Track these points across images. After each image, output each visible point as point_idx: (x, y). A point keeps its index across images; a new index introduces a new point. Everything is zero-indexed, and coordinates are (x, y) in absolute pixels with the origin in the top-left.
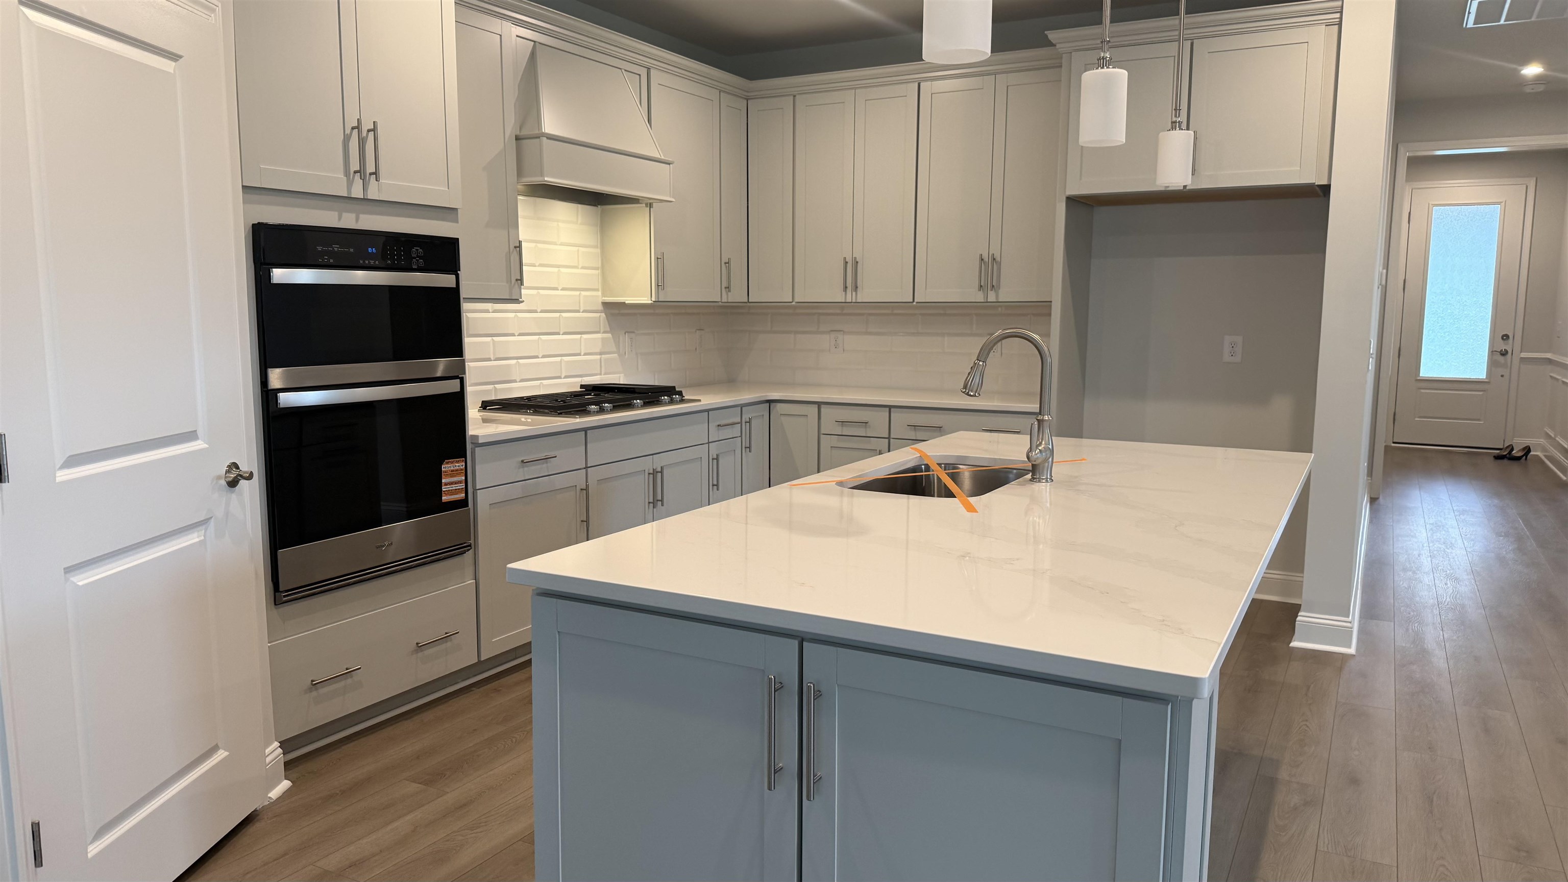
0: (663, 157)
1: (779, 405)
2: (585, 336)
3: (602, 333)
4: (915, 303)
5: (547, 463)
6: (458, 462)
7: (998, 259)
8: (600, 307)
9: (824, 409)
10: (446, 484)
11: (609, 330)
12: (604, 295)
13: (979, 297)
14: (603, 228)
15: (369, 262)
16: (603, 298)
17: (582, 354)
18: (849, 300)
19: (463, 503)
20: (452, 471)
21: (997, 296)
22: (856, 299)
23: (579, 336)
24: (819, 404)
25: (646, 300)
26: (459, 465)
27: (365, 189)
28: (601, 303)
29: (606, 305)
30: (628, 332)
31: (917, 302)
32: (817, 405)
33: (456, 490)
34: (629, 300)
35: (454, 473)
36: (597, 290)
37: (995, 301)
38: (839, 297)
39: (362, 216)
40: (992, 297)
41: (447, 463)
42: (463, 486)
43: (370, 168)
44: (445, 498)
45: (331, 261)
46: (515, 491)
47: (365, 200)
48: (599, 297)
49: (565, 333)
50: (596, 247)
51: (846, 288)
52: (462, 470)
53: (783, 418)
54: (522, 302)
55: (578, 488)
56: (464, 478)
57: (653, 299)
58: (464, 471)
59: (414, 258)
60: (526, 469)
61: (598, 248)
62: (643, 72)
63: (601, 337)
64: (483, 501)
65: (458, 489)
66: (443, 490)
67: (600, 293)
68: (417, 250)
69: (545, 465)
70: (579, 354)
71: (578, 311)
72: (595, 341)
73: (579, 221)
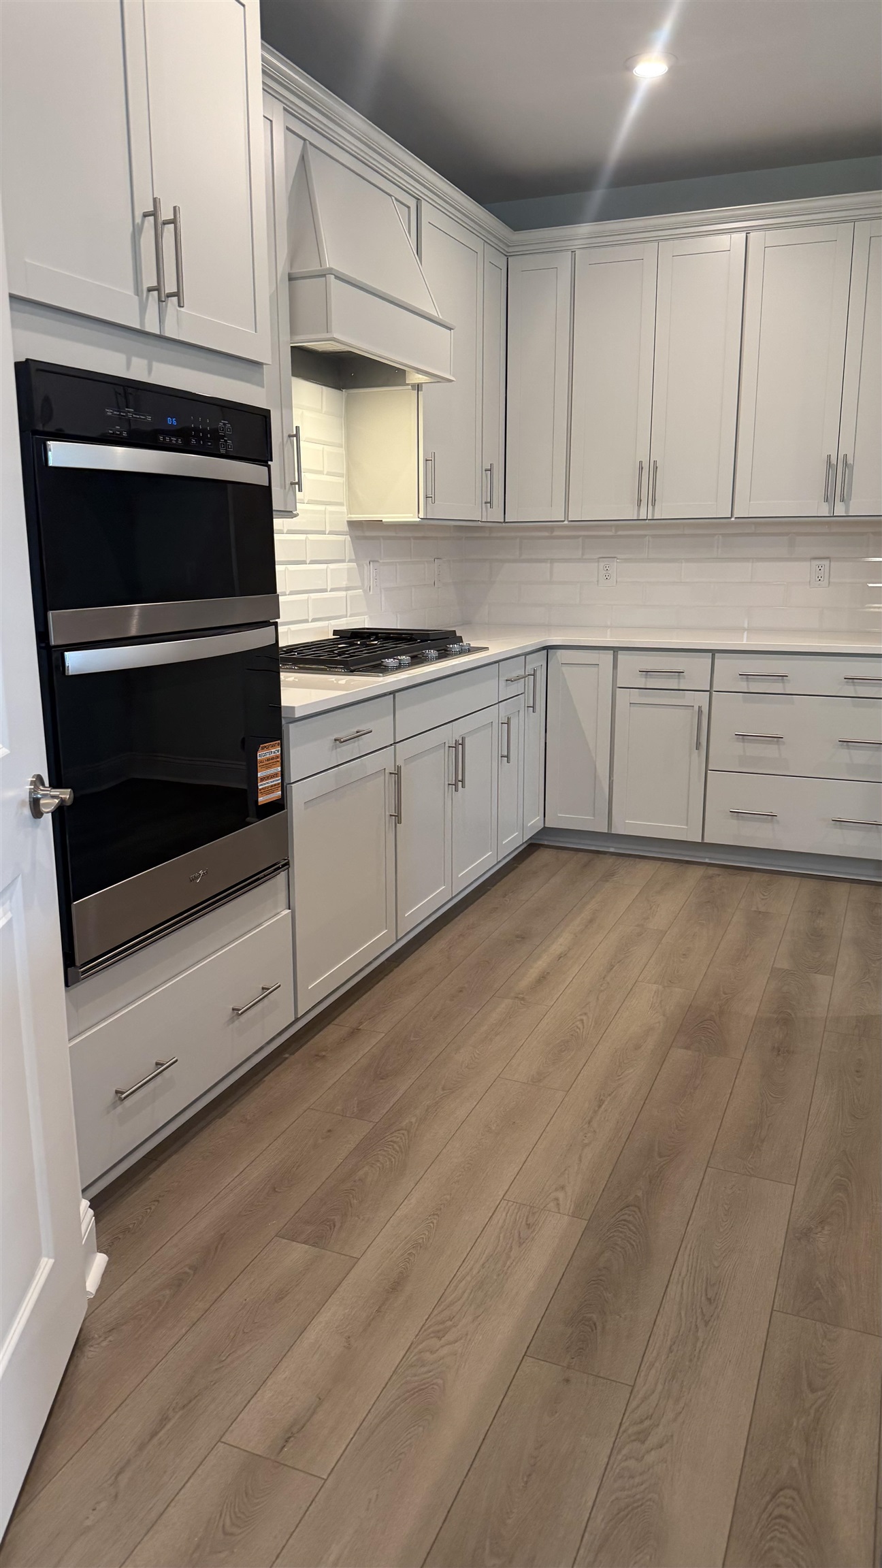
0: (438, 316)
2: (332, 566)
3: (348, 562)
4: (733, 519)
5: (358, 740)
6: (273, 746)
7: (850, 461)
8: (346, 528)
9: (622, 656)
10: (263, 779)
11: (354, 558)
12: (350, 512)
13: (824, 510)
14: (349, 420)
15: (171, 440)
16: (349, 516)
17: (329, 590)
18: (643, 516)
19: (279, 806)
20: (268, 760)
21: (847, 509)
22: (653, 515)
23: (324, 566)
24: (615, 650)
25: (412, 517)
26: (275, 751)
27: (162, 321)
28: (346, 522)
29: (352, 524)
30: (373, 561)
31: (736, 518)
32: (612, 652)
33: (272, 786)
34: (387, 518)
35: (269, 763)
36: (341, 504)
37: (845, 514)
38: (629, 513)
39: (155, 365)
40: (840, 510)
41: (263, 749)
42: (278, 780)
43: (170, 287)
44: (262, 799)
46: (325, 782)
47: (161, 338)
48: (341, 515)
49: (313, 562)
50: (340, 446)
51: (640, 501)
52: (278, 757)
54: (296, 515)
55: (387, 771)
56: (279, 769)
57: (422, 515)
58: (279, 759)
59: (223, 437)
60: (338, 750)
61: (342, 447)
62: (412, 203)
63: (346, 567)
64: (299, 796)
65: (275, 785)
66: (260, 787)
67: (344, 509)
68: (224, 424)
69: (356, 744)
70: (325, 591)
71: (323, 533)
72: (342, 572)
73: (324, 410)
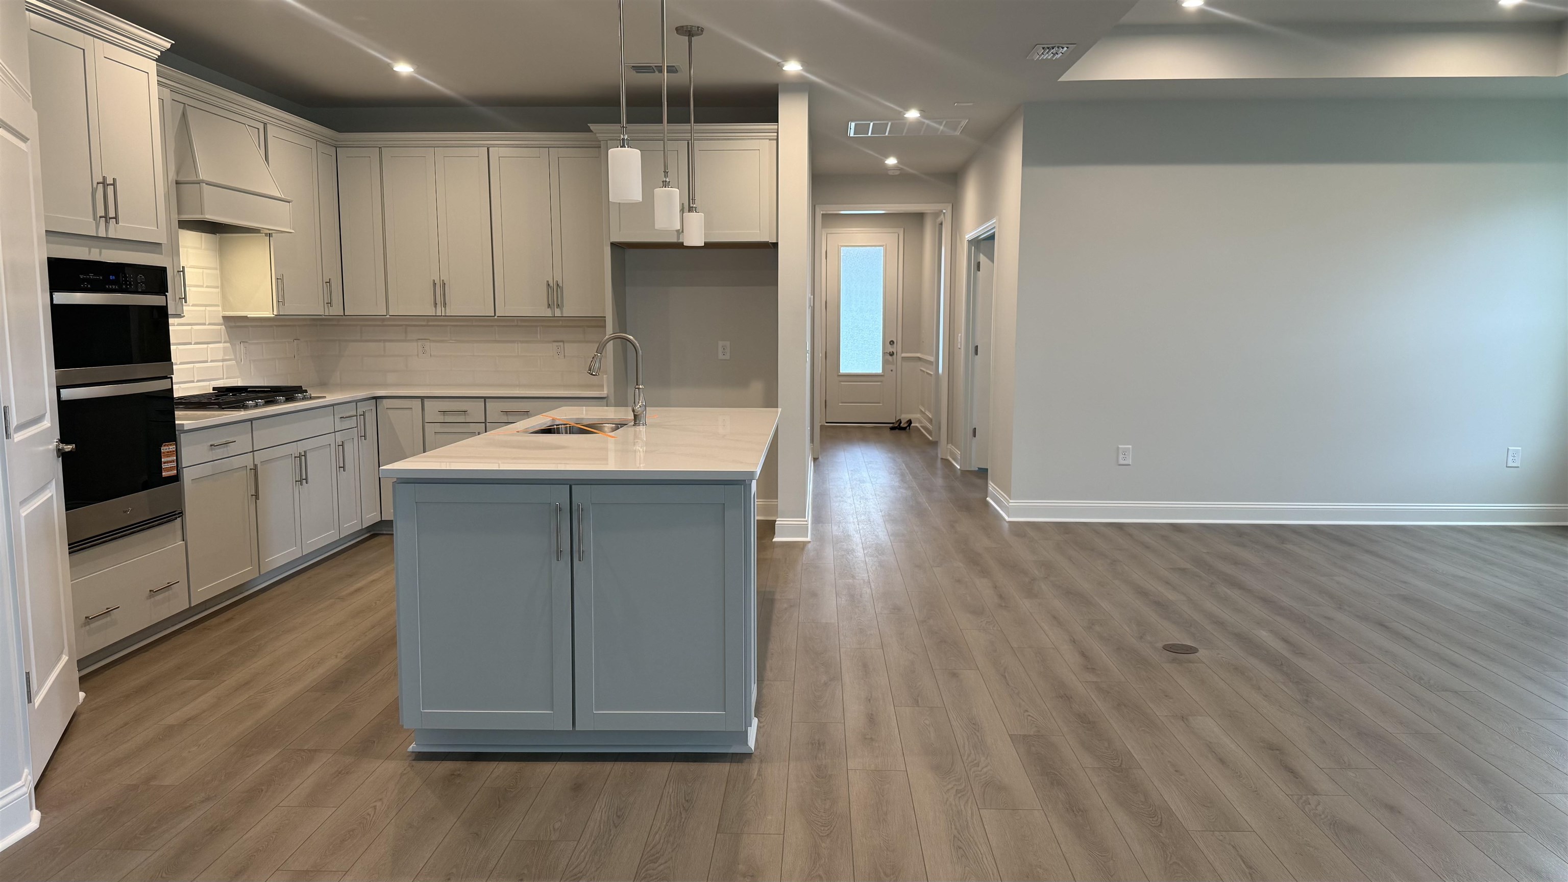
0: (283, 197)
1: (385, 401)
2: (211, 346)
3: (224, 343)
4: (496, 317)
5: (227, 447)
6: (171, 445)
7: (561, 285)
8: (221, 321)
9: (426, 402)
10: (165, 463)
11: (228, 340)
12: (224, 310)
13: (549, 313)
14: (222, 252)
15: (112, 287)
16: (224, 313)
17: (209, 361)
18: (439, 313)
19: (176, 478)
20: (168, 452)
21: (562, 313)
22: (446, 313)
23: (205, 346)
24: (422, 398)
25: (269, 314)
26: (172, 448)
27: (107, 230)
28: (221, 317)
29: (225, 318)
30: (242, 342)
32: (420, 400)
33: (170, 467)
34: (251, 314)
35: (169, 454)
36: (218, 306)
37: (560, 316)
38: (430, 311)
39: (103, 251)
40: (558, 313)
41: (165, 446)
42: (174, 464)
43: (112, 214)
44: (164, 474)
45: (89, 286)
46: (207, 469)
47: (107, 238)
48: (219, 312)
49: (196, 343)
50: (216, 269)
51: (436, 304)
52: (174, 451)
53: (389, 412)
54: (184, 316)
55: (248, 468)
56: (175, 458)
57: (275, 313)
58: (175, 453)
59: (139, 283)
60: (214, 451)
61: (217, 269)
62: (261, 126)
63: (222, 346)
64: (188, 476)
65: (173, 467)
66: (163, 467)
67: (220, 309)
68: (141, 277)
69: (225, 449)
70: (206, 362)
71: (204, 324)
72: (219, 349)
73: (203, 247)
